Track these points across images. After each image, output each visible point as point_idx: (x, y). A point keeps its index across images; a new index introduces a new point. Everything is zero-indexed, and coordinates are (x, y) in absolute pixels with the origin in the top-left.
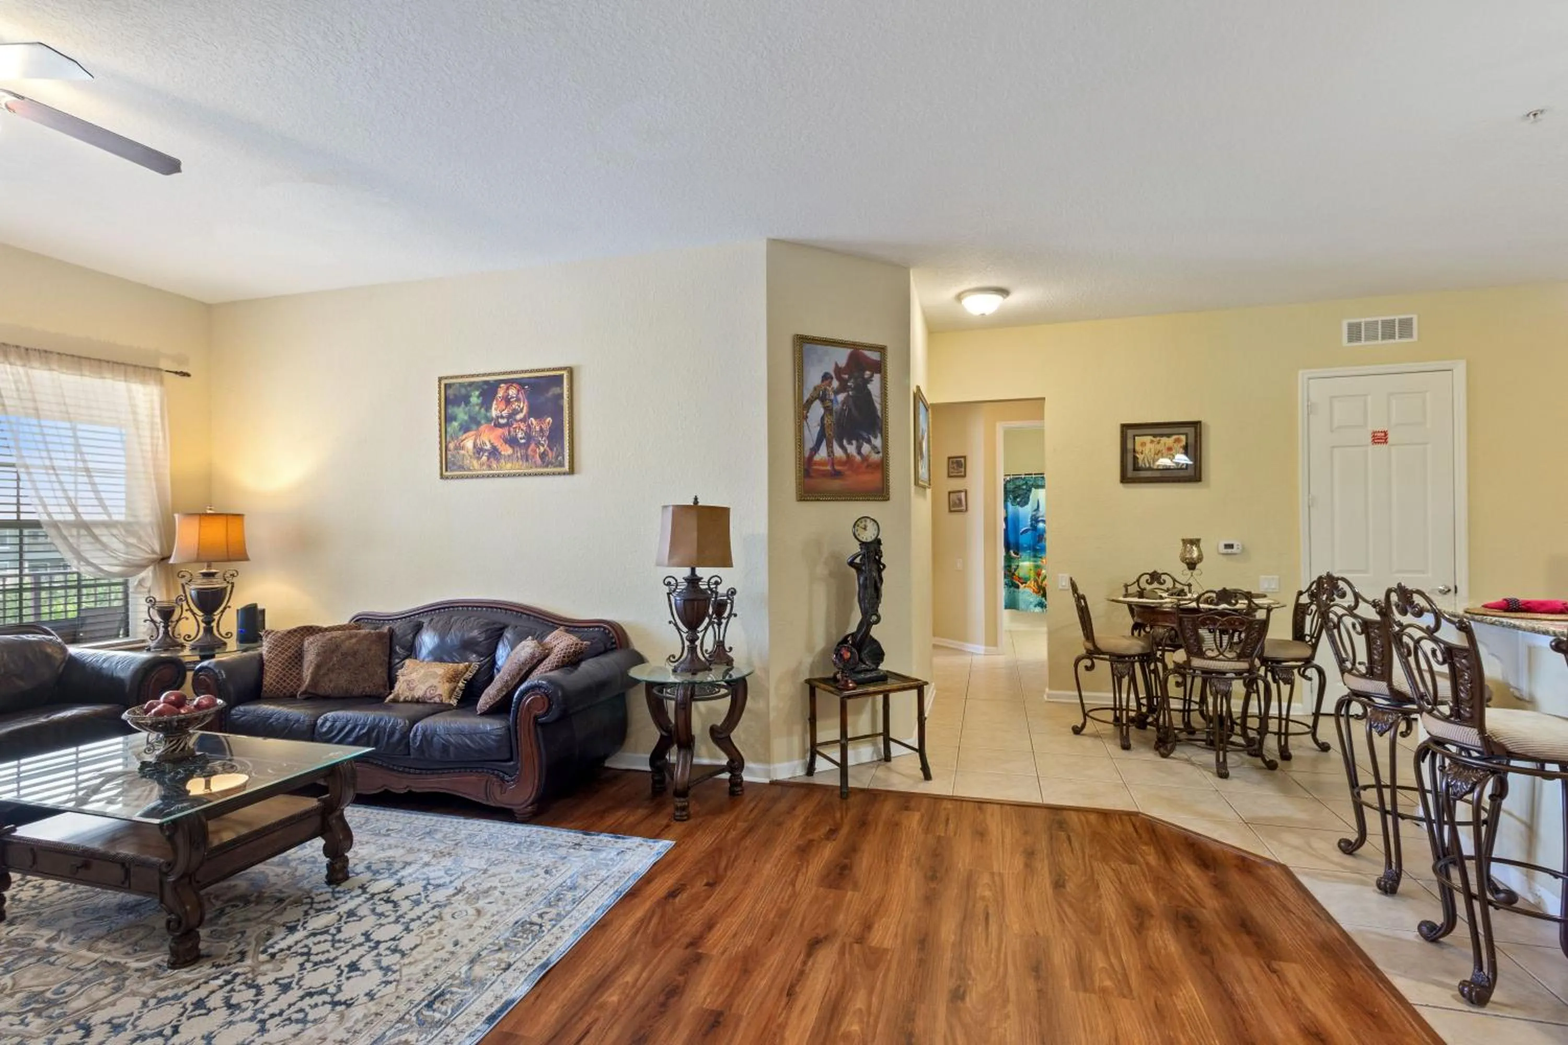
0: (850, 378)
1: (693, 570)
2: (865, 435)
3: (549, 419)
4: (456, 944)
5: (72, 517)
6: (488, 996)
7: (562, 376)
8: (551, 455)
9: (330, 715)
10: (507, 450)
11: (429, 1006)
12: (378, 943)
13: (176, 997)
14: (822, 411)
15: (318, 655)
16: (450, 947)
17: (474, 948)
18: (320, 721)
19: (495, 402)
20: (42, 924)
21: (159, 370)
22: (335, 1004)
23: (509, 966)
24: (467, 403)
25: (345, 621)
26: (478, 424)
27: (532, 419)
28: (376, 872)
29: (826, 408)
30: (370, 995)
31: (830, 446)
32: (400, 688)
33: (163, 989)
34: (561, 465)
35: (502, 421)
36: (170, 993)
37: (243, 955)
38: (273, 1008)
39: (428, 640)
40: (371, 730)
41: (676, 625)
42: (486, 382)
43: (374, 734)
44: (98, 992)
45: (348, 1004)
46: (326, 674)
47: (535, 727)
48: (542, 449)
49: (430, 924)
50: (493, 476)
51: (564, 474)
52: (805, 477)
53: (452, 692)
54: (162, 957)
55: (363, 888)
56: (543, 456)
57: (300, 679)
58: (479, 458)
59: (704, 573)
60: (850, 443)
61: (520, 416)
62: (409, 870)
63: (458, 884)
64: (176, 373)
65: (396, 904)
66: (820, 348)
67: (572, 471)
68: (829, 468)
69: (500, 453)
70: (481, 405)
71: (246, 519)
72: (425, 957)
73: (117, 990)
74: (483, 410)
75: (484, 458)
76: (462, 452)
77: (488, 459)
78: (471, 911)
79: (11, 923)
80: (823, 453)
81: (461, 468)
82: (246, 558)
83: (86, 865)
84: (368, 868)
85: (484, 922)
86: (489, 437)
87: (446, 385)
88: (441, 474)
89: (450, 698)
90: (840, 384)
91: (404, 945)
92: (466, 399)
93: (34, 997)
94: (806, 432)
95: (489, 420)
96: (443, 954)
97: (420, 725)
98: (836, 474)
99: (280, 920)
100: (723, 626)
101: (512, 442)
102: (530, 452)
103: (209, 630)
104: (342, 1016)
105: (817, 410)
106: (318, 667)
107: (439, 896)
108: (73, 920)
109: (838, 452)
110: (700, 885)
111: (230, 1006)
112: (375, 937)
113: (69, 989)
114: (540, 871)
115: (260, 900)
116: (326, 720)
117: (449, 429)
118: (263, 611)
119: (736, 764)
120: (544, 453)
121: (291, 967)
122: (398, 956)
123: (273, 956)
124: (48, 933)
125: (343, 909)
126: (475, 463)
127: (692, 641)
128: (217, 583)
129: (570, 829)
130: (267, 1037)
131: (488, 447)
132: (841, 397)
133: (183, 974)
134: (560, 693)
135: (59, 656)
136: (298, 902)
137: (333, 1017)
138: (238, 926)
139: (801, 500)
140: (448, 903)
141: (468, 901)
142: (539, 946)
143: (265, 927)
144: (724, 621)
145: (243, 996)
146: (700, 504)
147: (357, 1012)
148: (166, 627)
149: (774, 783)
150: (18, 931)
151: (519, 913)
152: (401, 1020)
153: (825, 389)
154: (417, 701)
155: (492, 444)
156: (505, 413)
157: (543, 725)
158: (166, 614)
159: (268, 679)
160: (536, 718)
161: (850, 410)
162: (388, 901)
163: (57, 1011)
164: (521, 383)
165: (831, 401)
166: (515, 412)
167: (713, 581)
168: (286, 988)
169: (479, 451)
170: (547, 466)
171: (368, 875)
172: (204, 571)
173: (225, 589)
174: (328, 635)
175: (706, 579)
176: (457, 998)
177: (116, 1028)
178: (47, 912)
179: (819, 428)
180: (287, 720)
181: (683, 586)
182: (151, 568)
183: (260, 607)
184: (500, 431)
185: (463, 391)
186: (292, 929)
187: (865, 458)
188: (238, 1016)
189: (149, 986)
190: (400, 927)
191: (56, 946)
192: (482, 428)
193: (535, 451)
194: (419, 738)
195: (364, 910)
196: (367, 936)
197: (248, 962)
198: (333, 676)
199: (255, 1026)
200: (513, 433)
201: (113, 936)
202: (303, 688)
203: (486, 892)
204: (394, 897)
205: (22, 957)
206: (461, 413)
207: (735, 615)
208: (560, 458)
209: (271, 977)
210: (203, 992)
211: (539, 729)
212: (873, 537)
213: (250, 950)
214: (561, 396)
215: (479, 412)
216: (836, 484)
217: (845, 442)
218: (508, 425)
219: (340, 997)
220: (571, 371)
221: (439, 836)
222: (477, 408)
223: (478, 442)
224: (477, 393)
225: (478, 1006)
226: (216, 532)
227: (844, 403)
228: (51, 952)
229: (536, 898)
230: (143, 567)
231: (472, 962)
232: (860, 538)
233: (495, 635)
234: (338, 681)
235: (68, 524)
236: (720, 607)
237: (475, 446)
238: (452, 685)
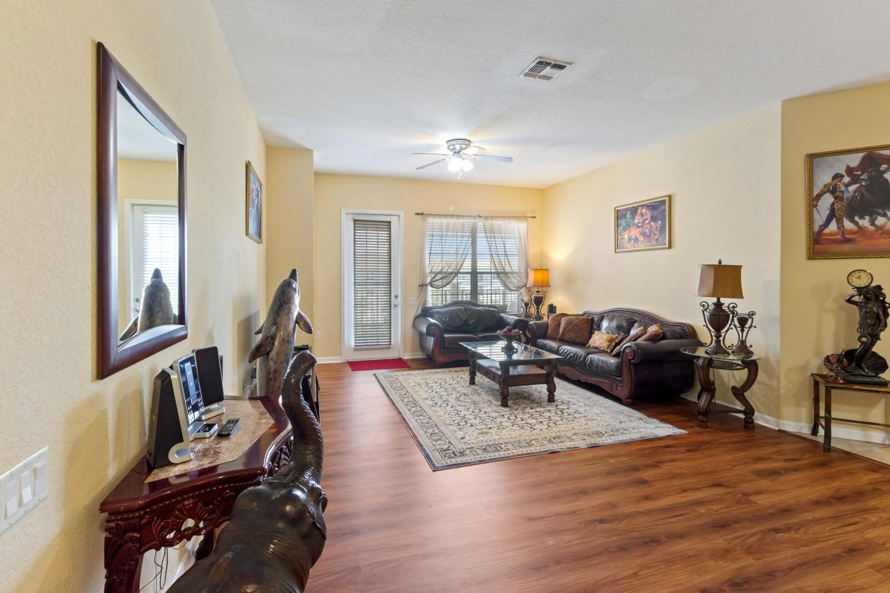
0: (863, 173)
1: (718, 299)
2: (880, 211)
3: (660, 222)
4: (573, 428)
5: (503, 271)
6: (572, 443)
7: (665, 200)
8: (660, 240)
9: (563, 347)
10: (641, 238)
11: (554, 438)
12: (551, 420)
13: (499, 412)
14: (832, 200)
15: (565, 324)
16: (571, 429)
17: (577, 432)
18: (560, 349)
19: (636, 216)
20: (482, 388)
21: (526, 217)
22: (531, 428)
23: (584, 440)
25: (581, 313)
26: (630, 227)
27: (652, 223)
28: (563, 403)
29: (836, 198)
30: (541, 430)
31: (840, 222)
32: (591, 341)
33: (497, 410)
34: (665, 245)
35: (639, 225)
36: (498, 411)
37: (517, 409)
38: (517, 423)
39: (605, 324)
40: (574, 355)
41: (708, 327)
42: (633, 207)
43: (575, 357)
44: (485, 405)
45: (534, 429)
46: (567, 332)
47: (630, 364)
48: (656, 237)
49: (569, 421)
50: (637, 251)
51: (666, 248)
52: (814, 244)
53: (608, 347)
54: (500, 403)
55: (557, 406)
56: (657, 240)
57: (559, 333)
58: (630, 243)
59: (726, 301)
60: (862, 217)
61: (647, 222)
62: (574, 406)
63: (586, 415)
64: (532, 217)
65: (563, 413)
66: (830, 159)
67: (670, 247)
68: (839, 237)
69: (638, 240)
70: (631, 218)
71: (550, 271)
72: (561, 428)
73: (489, 406)
74: (632, 221)
75: (632, 243)
76: (623, 240)
77: (634, 243)
78: (584, 423)
79: (476, 386)
80: (833, 227)
81: (623, 248)
82: (549, 286)
83: (488, 373)
84: (562, 401)
85: (586, 427)
86: (634, 232)
87: (617, 210)
88: (615, 251)
89: (608, 348)
90: (852, 178)
91: (558, 423)
92: (625, 216)
93: (474, 401)
94: (816, 215)
95: (634, 225)
96: (567, 429)
97: (590, 356)
98: (847, 241)
99: (531, 405)
100: (745, 333)
101: (644, 234)
102: (651, 239)
103: (538, 312)
104: (532, 431)
105: (828, 200)
106: (565, 329)
107: (577, 415)
108: (487, 389)
109: (848, 225)
110: (684, 449)
111: (509, 418)
112: (551, 418)
113: (481, 402)
114: (618, 421)
115: (529, 399)
116: (562, 349)
117: (618, 230)
118: (555, 307)
119: (749, 411)
120: (657, 239)
121: (526, 416)
122: (554, 425)
123: (524, 412)
124: (481, 390)
125: (548, 409)
126: (629, 246)
127: (718, 336)
128: (540, 295)
129: (643, 413)
130: (513, 427)
131: (634, 237)
132: (852, 188)
133: (503, 408)
134: (640, 351)
135: (497, 316)
136: (537, 403)
137: (529, 430)
138: (520, 403)
139: (809, 259)
140: (579, 418)
141: (585, 420)
142: (599, 439)
143: (526, 406)
144: (746, 330)
145: (513, 418)
146: (722, 264)
147: (535, 432)
148: (526, 309)
149: (780, 431)
150: (476, 388)
151: (600, 429)
152: (545, 438)
153: (836, 185)
154: (596, 348)
155: (635, 236)
156: (641, 221)
157: (633, 364)
158: (527, 305)
159: (549, 331)
160: (630, 360)
161: (862, 195)
162: (562, 411)
163: (476, 405)
164: (647, 206)
165: (843, 192)
166: (645, 220)
167: (731, 306)
168: (523, 420)
169: (630, 239)
170: (658, 245)
171: (560, 403)
172: (537, 290)
173: (543, 297)
174: (570, 317)
175: (727, 305)
176: (563, 440)
177: (485, 413)
178: (483, 386)
179: (829, 211)
180: (551, 346)
181: (712, 307)
182: (523, 288)
183: (554, 305)
184: (638, 229)
185: (624, 212)
186: (532, 409)
187: (878, 228)
188: (509, 421)
189: (495, 408)
190: (560, 419)
191: (482, 393)
192: (632, 228)
193: (653, 238)
194: (589, 361)
195: (553, 411)
196: (549, 417)
197: (518, 411)
198: (569, 333)
199: (511, 424)
200: (644, 230)
201: (493, 395)
202: (558, 337)
203: (593, 420)
204: (564, 411)
205: (475, 393)
206: (623, 222)
207: (755, 327)
208: (664, 241)
209: (521, 416)
210: (504, 413)
211: (632, 366)
212: (867, 284)
213: (519, 409)
214: (665, 210)
215: (630, 221)
216: (847, 247)
217: (856, 218)
218: (642, 226)
219: (534, 427)
220: (670, 197)
221: (591, 400)
222: (629, 220)
223: (630, 235)
224: (629, 213)
225: (566, 444)
226: (540, 276)
227: (855, 191)
228: (480, 394)
229: (609, 427)
230: (522, 288)
231: (574, 434)
232: (854, 284)
233: (631, 324)
234: (569, 336)
235: (502, 273)
236: (743, 321)
237: (628, 236)
238: (610, 343)
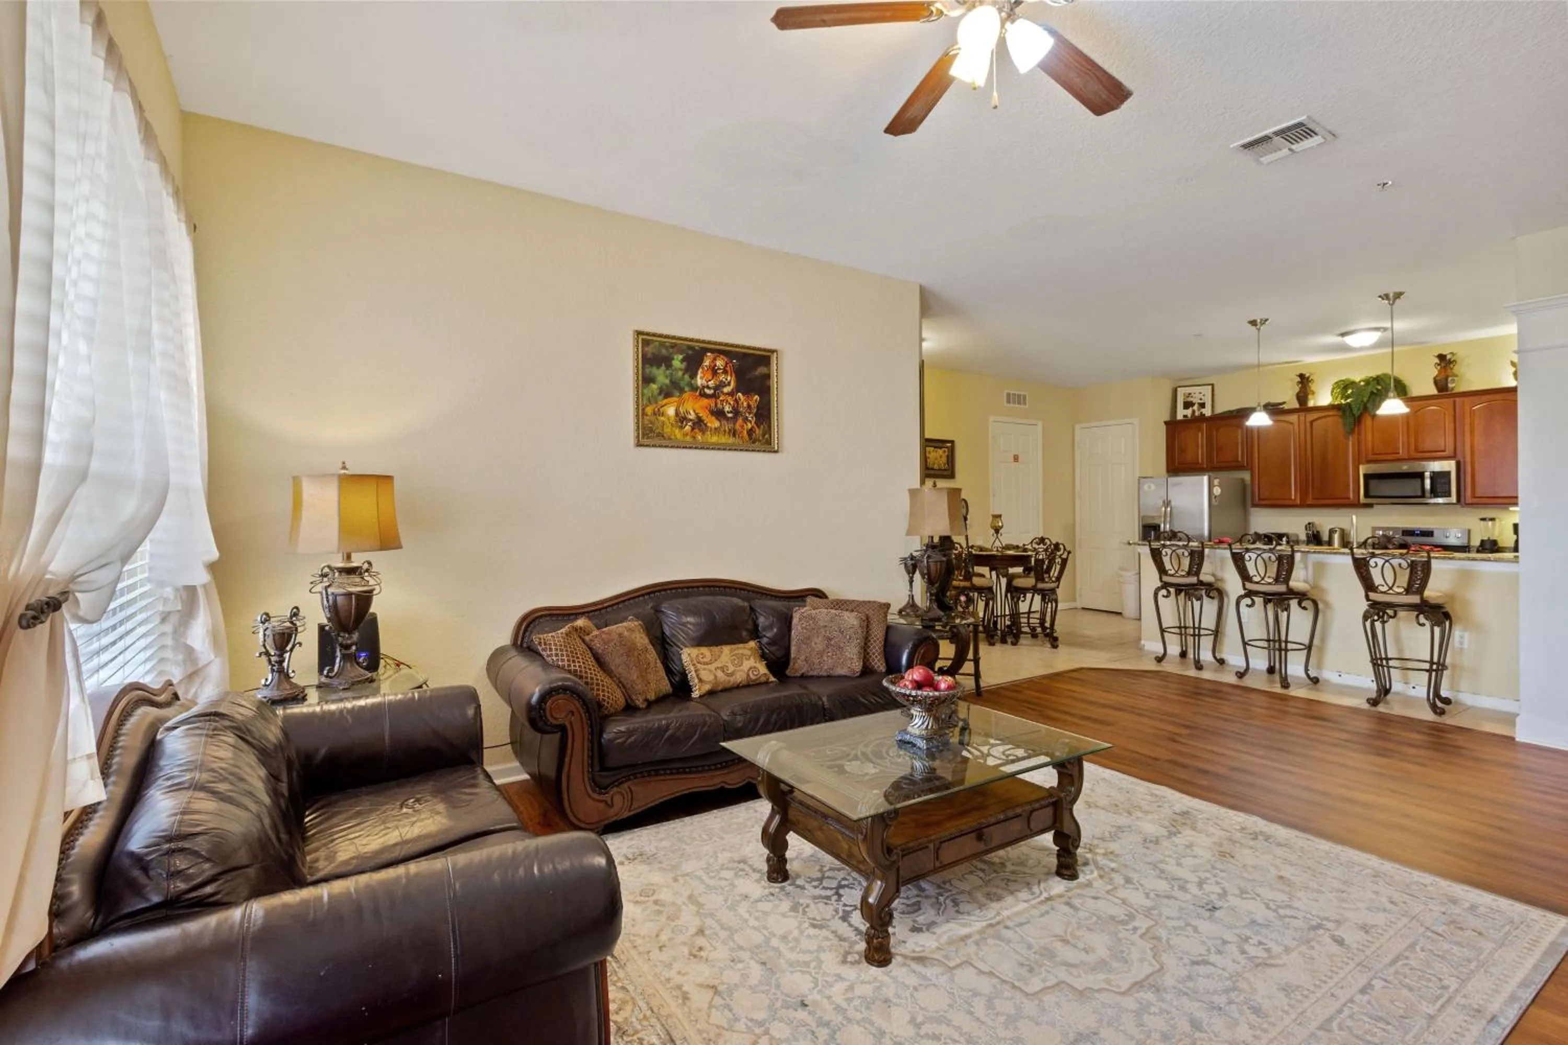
3: (757, 397)
7: (769, 357)
8: (758, 432)
10: (714, 423)
19: (700, 370)
24: (669, 366)
26: (682, 391)
27: (740, 394)
34: (768, 443)
35: (707, 391)
42: (690, 347)
48: (750, 426)
50: (697, 447)
51: (770, 452)
56: (750, 432)
58: (682, 428)
61: (727, 389)
67: (778, 450)
69: (706, 425)
70: (686, 371)
74: (687, 377)
75: (688, 428)
76: (662, 418)
77: (693, 429)
81: (661, 436)
82: (398, 545)
86: (693, 406)
87: (644, 341)
88: (638, 441)
92: (666, 361)
95: (694, 388)
101: (719, 414)
102: (737, 426)
103: (348, 658)
117: (648, 392)
120: (751, 429)
126: (678, 433)
131: (692, 416)
148: (280, 662)
155: (696, 414)
156: (711, 384)
164: (728, 357)
166: (722, 385)
169: (681, 419)
170: (754, 443)
184: (705, 402)
185: (664, 352)
192: (686, 396)
193: (742, 427)
200: (719, 406)
206: (662, 376)
208: (767, 436)
214: (768, 376)
215: (683, 378)
218: (715, 396)
220: (776, 353)
222: (680, 373)
223: (681, 410)
224: (681, 357)
226: (366, 506)
237: (677, 414)
